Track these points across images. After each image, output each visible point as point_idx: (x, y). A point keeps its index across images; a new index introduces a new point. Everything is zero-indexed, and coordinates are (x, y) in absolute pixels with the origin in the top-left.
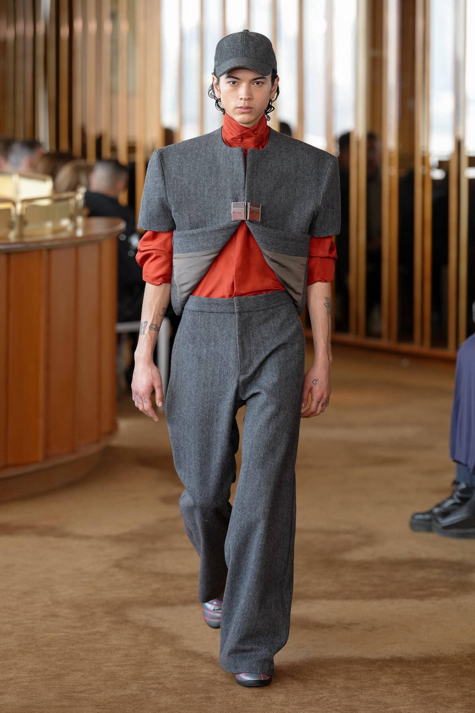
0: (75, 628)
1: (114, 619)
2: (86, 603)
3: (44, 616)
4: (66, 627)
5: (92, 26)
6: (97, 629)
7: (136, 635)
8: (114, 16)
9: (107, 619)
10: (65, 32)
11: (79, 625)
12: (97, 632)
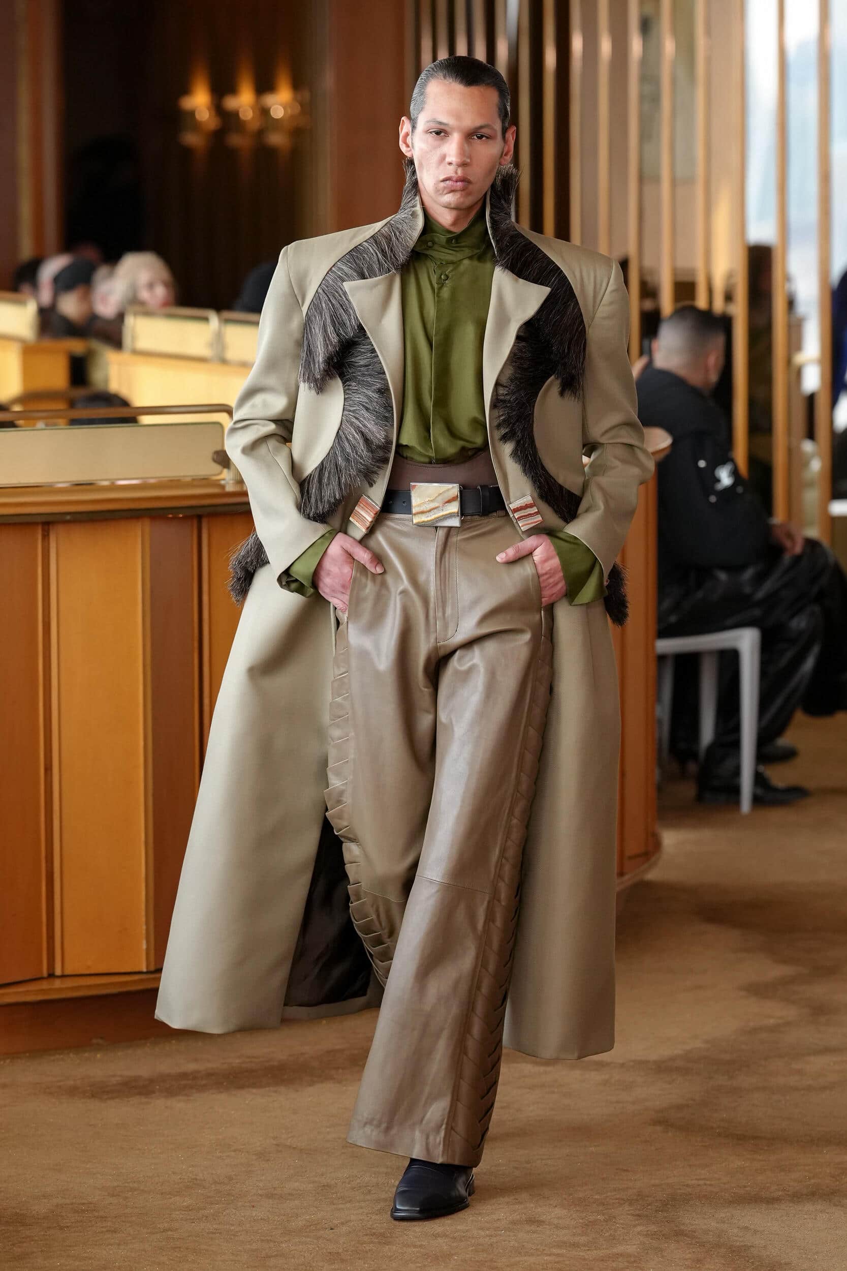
0: (575, 1245)
1: (653, 1228)
2: (597, 1197)
3: (514, 1223)
4: (561, 1244)
5: (606, 47)
6: (620, 1249)
7: (699, 1261)
8: (646, 26)
9: (639, 1228)
10: (550, 58)
11: (583, 1239)
12: (621, 1255)
